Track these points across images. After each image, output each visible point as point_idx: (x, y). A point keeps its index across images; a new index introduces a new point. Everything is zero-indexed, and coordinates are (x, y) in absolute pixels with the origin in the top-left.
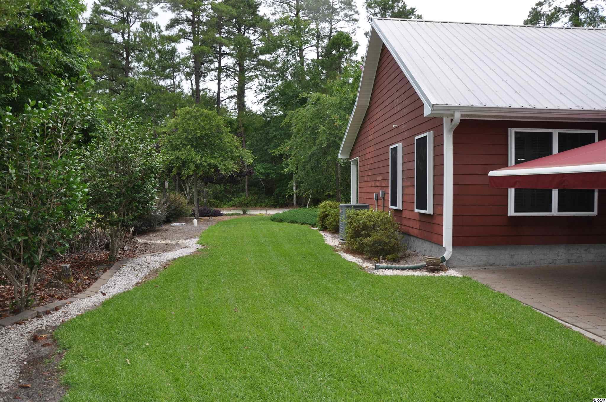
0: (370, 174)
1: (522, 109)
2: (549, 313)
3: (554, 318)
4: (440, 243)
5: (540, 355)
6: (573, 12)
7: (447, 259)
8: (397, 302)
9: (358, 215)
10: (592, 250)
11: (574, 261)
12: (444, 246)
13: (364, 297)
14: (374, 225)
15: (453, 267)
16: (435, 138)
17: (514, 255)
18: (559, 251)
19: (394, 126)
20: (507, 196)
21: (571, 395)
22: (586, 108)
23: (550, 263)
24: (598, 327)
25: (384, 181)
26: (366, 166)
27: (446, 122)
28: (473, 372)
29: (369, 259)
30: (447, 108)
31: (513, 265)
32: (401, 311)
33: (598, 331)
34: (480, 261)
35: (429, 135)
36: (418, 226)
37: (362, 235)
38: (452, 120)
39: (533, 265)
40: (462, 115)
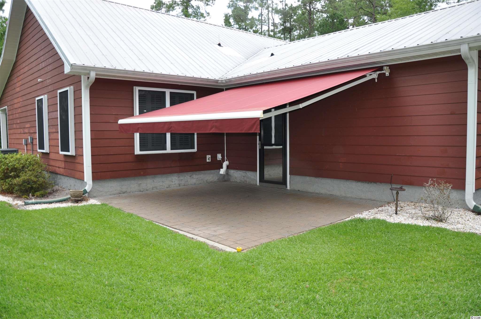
0: (18, 122)
1: (143, 73)
2: (165, 224)
3: (168, 227)
4: (82, 179)
5: (157, 255)
6: (184, 6)
7: (88, 191)
8: (44, 231)
9: (6, 159)
10: (194, 176)
11: (183, 185)
12: (85, 181)
13: (13, 231)
14: (23, 167)
15: (94, 197)
16: (75, 92)
17: (141, 184)
18: (173, 178)
19: (39, 80)
20: (133, 139)
21: (176, 279)
22: (188, 75)
23: (167, 188)
24: (195, 229)
25: (32, 128)
26: (15, 115)
27: (84, 79)
28: (107, 277)
29: (19, 197)
30: (84, 68)
31: (140, 191)
32: (47, 238)
33: (196, 232)
34: (115, 190)
35: (70, 89)
36: (63, 166)
37: (11, 176)
38: (88, 78)
39: (155, 190)
40: (96, 75)
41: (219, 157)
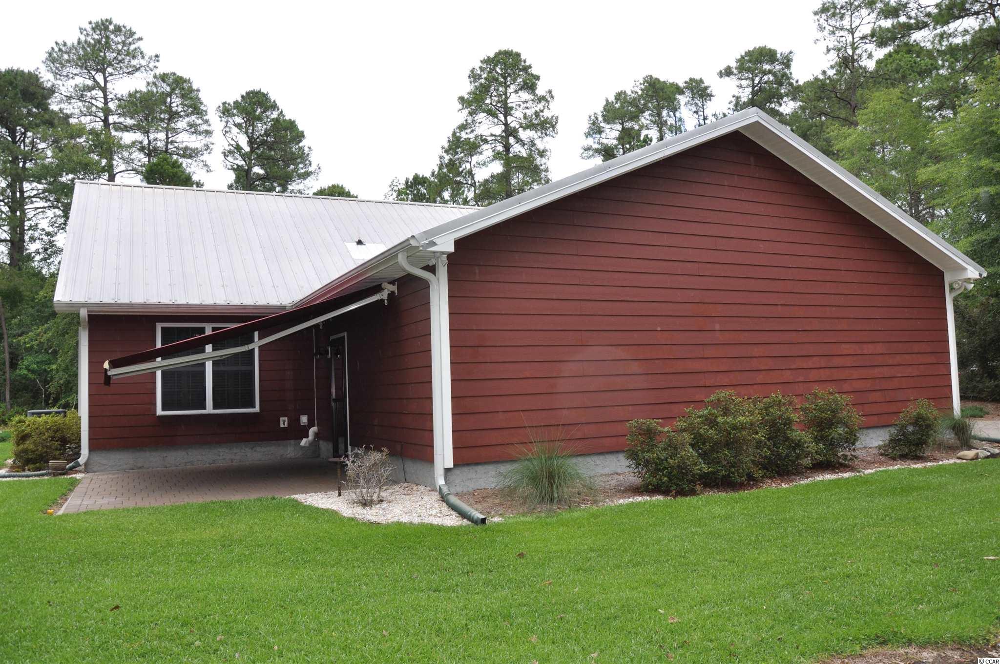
7: (81, 464)
10: (258, 449)
11: (238, 461)
17: (166, 457)
18: (220, 450)
23: (210, 464)
34: (126, 464)
39: (189, 467)
40: (88, 311)
41: (304, 419)
